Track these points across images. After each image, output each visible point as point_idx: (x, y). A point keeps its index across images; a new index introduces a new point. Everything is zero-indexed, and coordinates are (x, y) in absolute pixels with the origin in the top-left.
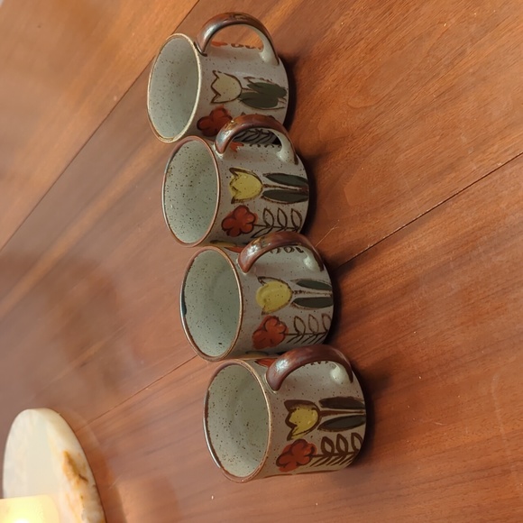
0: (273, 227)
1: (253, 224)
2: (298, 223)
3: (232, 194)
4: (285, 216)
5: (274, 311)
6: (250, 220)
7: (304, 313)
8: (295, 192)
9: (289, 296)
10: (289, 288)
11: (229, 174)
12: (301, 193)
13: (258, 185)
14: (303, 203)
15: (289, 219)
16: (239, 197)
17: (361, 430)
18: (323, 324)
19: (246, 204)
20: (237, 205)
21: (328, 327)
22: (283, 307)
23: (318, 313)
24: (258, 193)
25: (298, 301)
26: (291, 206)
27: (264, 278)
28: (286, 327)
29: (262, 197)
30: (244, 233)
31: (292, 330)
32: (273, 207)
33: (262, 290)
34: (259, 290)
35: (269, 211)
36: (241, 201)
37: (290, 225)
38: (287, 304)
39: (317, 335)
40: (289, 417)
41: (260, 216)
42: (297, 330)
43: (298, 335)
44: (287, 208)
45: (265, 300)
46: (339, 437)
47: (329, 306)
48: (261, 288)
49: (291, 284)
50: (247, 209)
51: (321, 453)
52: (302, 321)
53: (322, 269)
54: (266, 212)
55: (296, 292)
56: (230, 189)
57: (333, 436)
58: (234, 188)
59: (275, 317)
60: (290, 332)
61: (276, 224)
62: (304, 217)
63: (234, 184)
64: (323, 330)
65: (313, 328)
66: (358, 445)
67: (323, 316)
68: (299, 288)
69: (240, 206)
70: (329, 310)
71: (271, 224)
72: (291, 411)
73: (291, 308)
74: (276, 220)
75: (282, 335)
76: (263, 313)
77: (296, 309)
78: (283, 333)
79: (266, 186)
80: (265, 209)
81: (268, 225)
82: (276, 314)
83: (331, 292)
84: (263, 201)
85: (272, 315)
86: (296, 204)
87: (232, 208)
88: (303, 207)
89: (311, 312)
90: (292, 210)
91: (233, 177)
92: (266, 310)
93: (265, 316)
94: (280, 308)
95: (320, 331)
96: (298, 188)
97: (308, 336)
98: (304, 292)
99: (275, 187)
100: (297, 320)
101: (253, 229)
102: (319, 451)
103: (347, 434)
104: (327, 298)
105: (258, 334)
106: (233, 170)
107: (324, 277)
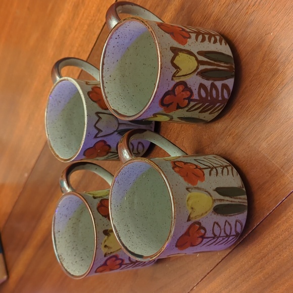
7: (221, 219)
9: (211, 204)
10: (211, 196)
17: (230, 82)
21: (239, 231)
23: (232, 219)
28: (206, 231)
31: (210, 234)
39: (229, 237)
40: (173, 58)
46: (213, 86)
51: (198, 98)
52: (220, 226)
57: (208, 83)
59: (198, 223)
60: (208, 236)
65: (227, 232)
66: (226, 96)
67: (236, 222)
70: (242, 217)
72: (176, 55)
78: (202, 236)
89: (228, 218)
94: (202, 215)
95: (232, 234)
97: (222, 238)
100: (216, 225)
102: (196, 97)
103: (219, 84)
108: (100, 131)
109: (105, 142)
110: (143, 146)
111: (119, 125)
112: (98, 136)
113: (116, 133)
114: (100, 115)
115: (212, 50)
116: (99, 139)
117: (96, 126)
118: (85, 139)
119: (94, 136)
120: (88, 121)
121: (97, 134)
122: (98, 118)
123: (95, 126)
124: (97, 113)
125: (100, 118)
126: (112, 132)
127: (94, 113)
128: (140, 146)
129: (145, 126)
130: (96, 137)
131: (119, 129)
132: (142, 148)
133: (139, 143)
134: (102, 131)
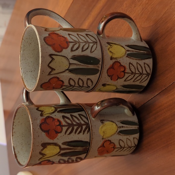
0: (135, 74)
1: (124, 72)
2: (149, 71)
3: (110, 55)
4: (141, 67)
5: (108, 137)
6: (122, 69)
7: (124, 137)
8: (144, 54)
9: (116, 129)
10: (117, 125)
11: (107, 45)
12: (147, 54)
13: (123, 50)
14: (150, 59)
15: (144, 68)
16: (114, 56)
18: (134, 142)
19: (118, 60)
20: (114, 61)
21: (136, 143)
22: (113, 135)
23: (131, 137)
24: (124, 54)
25: (121, 132)
26: (144, 61)
27: (104, 120)
28: (115, 144)
29: (127, 56)
30: (120, 78)
31: (118, 146)
32: (134, 62)
33: (102, 127)
34: (100, 127)
35: (132, 64)
36: (116, 58)
37: (145, 72)
38: (115, 133)
39: (131, 148)
41: (127, 67)
42: (120, 146)
43: (121, 148)
44: (142, 62)
45: (104, 132)
47: (137, 133)
48: (102, 126)
49: (117, 123)
50: (120, 63)
52: (123, 142)
53: (133, 114)
54: (131, 65)
55: (120, 127)
56: (108, 52)
58: (111, 52)
59: (109, 140)
60: (117, 147)
61: (137, 72)
62: (151, 67)
63: (110, 50)
64: (134, 145)
65: (128, 144)
67: (134, 138)
68: (121, 125)
69: (116, 61)
70: (137, 136)
71: (134, 72)
73: (118, 135)
74: (136, 69)
75: (113, 148)
76: (103, 139)
77: (120, 136)
78: (114, 147)
79: (128, 51)
80: (130, 63)
81: (132, 73)
82: (110, 139)
83: (138, 126)
84: (128, 58)
85: (107, 139)
86: (145, 60)
87: (111, 62)
88: (150, 61)
89: (128, 137)
90: (144, 63)
91: (109, 46)
92: (104, 137)
93: (104, 140)
94: (111, 136)
95: (132, 146)
96: (145, 52)
97: (126, 148)
98: (124, 127)
99: (132, 51)
100: (121, 141)
101: (124, 75)
104: (136, 129)
105: (100, 149)
106: (108, 43)
107: (135, 119)
108: (53, 69)
109: (58, 78)
110: (92, 82)
111: (70, 65)
112: (51, 73)
113: (68, 71)
114: (54, 57)
115: (74, 140)
116: (52, 76)
117: (50, 65)
118: (40, 76)
119: (48, 73)
120: (42, 62)
121: (50, 72)
122: (51, 59)
123: (48, 66)
124: (51, 55)
125: (53, 59)
126: (64, 70)
127: (48, 55)
128: (89, 82)
129: (93, 66)
130: (49, 74)
131: (70, 68)
132: (91, 83)
133: (88, 79)
134: (55, 70)
